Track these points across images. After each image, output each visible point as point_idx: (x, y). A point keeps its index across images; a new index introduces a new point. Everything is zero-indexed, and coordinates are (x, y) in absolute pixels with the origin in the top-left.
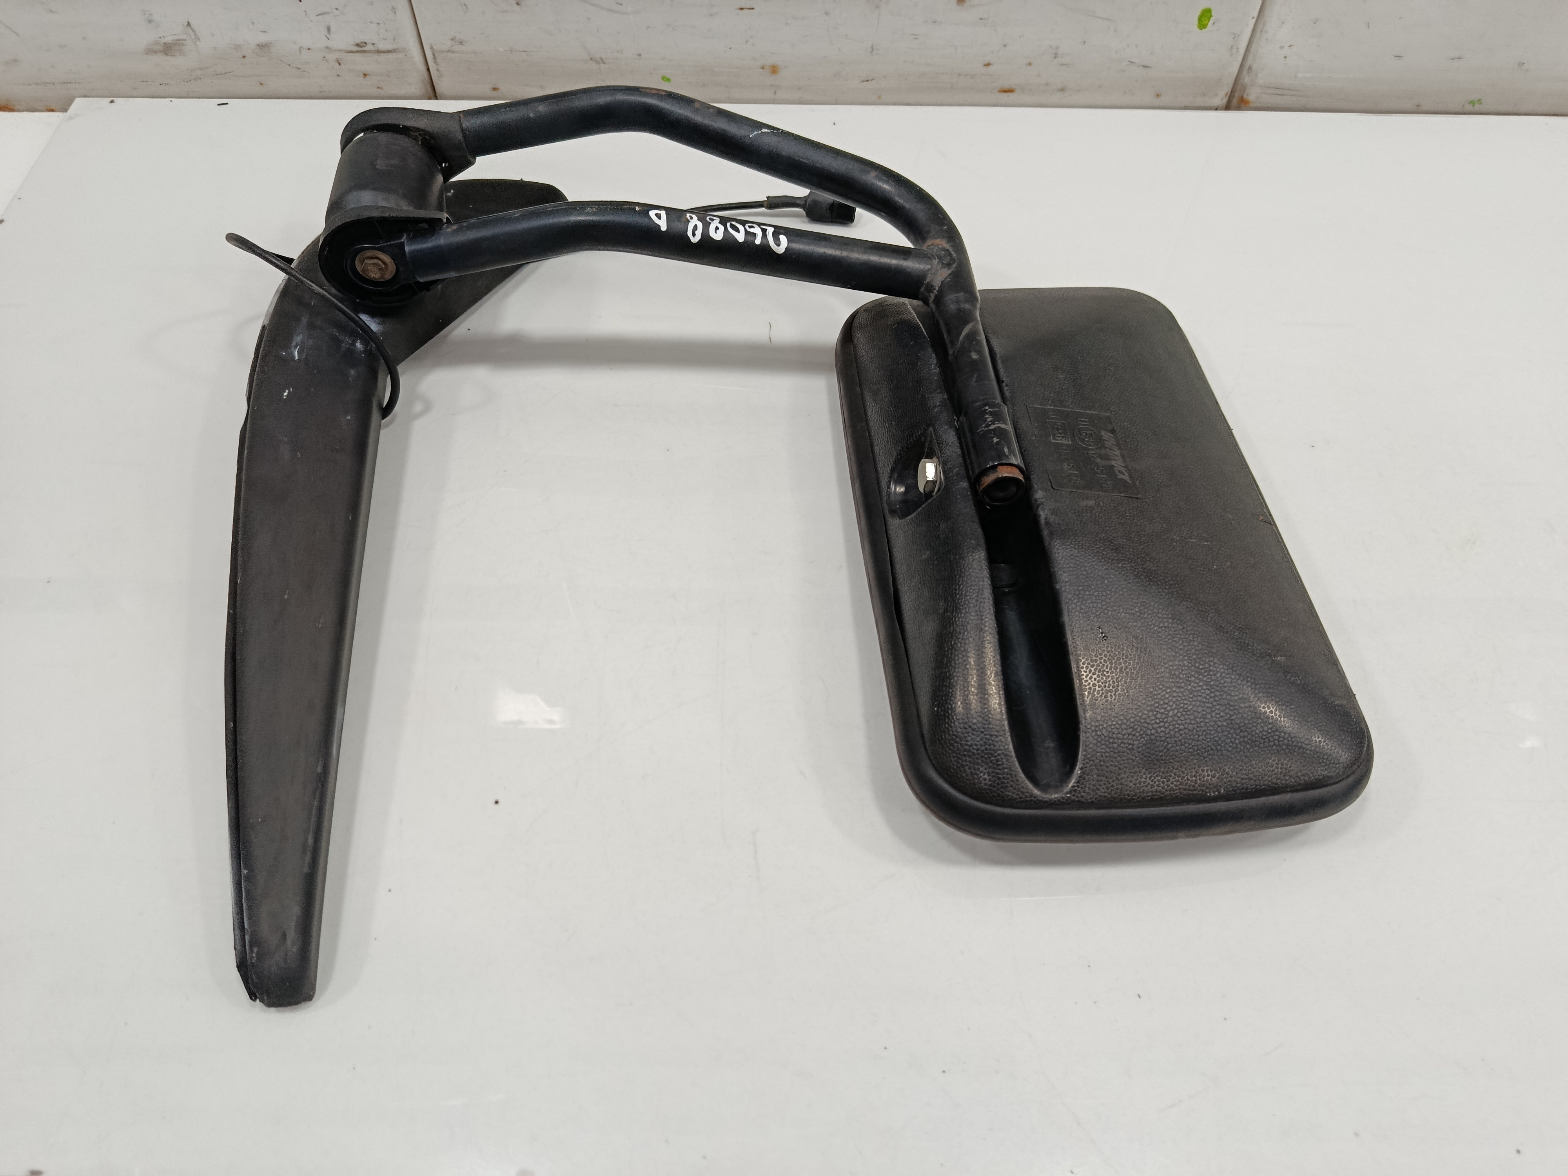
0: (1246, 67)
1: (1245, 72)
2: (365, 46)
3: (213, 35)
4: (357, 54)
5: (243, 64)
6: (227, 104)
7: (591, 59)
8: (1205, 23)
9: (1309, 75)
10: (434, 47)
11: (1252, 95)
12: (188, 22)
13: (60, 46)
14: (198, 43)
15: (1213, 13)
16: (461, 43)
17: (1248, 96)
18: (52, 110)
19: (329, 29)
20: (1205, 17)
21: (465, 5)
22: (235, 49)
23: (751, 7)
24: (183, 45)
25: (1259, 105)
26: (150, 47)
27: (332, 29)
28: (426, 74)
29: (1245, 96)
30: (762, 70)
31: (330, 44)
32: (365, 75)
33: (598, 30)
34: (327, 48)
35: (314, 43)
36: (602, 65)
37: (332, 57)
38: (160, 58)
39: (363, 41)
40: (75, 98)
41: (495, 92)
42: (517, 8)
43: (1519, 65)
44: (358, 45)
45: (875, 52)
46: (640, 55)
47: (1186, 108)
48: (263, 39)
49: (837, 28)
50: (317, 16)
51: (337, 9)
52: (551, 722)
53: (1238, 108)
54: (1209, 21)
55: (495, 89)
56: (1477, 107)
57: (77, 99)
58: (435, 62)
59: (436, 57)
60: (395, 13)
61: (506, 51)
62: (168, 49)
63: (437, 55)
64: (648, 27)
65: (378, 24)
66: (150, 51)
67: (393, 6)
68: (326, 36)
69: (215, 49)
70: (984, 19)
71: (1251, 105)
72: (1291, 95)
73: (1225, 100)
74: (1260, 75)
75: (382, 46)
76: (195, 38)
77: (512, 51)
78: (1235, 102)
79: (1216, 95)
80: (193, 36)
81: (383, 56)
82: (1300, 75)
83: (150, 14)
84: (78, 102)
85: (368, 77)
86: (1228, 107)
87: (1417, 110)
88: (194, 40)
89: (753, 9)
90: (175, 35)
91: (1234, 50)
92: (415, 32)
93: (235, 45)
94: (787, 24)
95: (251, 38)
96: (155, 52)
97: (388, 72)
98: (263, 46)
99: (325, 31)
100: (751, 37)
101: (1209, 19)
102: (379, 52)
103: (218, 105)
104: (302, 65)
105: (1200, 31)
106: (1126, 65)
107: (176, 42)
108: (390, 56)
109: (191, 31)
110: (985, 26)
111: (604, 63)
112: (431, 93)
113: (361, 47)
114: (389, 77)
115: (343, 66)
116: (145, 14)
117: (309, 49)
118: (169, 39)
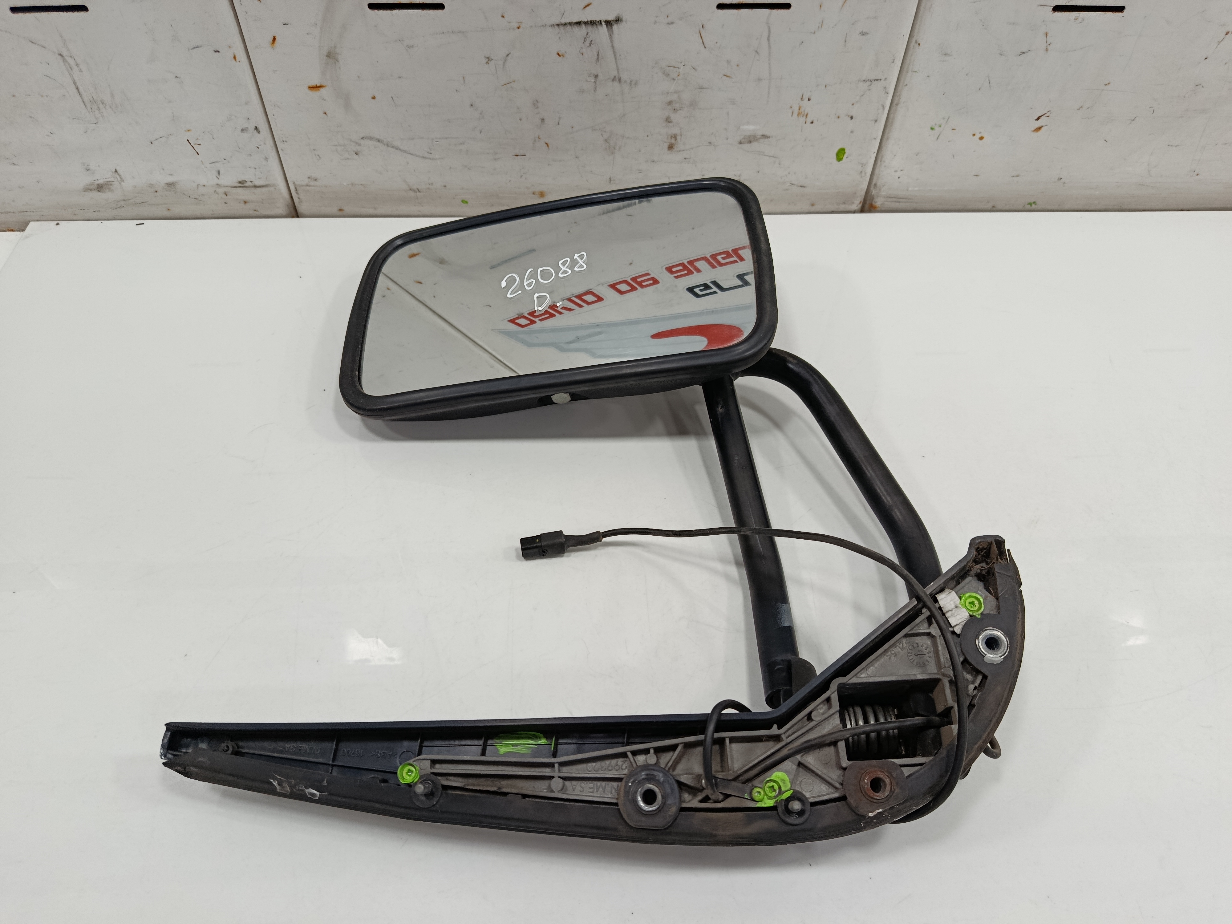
0: (873, 183)
1: (872, 188)
2: (245, 183)
3: (134, 178)
4: (240, 189)
5: (155, 197)
6: (143, 224)
7: (411, 189)
8: (841, 157)
9: (916, 189)
10: (296, 183)
11: (878, 202)
12: (116, 170)
13: (20, 187)
14: (123, 183)
15: (846, 151)
16: (316, 180)
17: (875, 203)
18: (12, 230)
19: (219, 172)
20: (840, 154)
21: (318, 155)
22: (150, 187)
23: (524, 154)
24: (111, 185)
25: (883, 209)
26: (87, 187)
27: (221, 172)
28: (289, 200)
29: (874, 203)
30: (534, 195)
31: (221, 182)
32: (245, 202)
33: (414, 170)
34: (217, 184)
35: (208, 182)
36: (418, 193)
37: (221, 190)
38: (95, 194)
39: (244, 180)
40: (30, 222)
41: (341, 212)
42: (356, 157)
43: (1058, 180)
44: (240, 182)
45: (612, 182)
46: (445, 186)
47: (832, 212)
48: (170, 179)
49: (585, 167)
50: (210, 164)
51: (225, 159)
52: (391, 659)
53: (870, 211)
54: (843, 156)
55: (341, 210)
56: (1034, 207)
57: (31, 222)
58: (297, 193)
59: (297, 190)
60: (267, 161)
61: (349, 185)
62: (100, 188)
63: (298, 188)
64: (451, 168)
65: (255, 168)
66: (87, 189)
67: (266, 157)
68: (217, 177)
69: (135, 187)
70: (687, 159)
71: (878, 209)
72: (906, 202)
73: (860, 206)
74: (882, 190)
75: (258, 183)
76: (121, 180)
77: (352, 185)
78: (867, 207)
79: (853, 203)
80: (119, 179)
81: (259, 190)
82: (910, 189)
83: (88, 165)
84: (32, 224)
85: (247, 204)
86: (862, 211)
87: (993, 210)
88: (120, 181)
89: (525, 155)
90: (106, 178)
91: (863, 174)
92: (281, 173)
93: (150, 184)
94: (549, 165)
95: (161, 179)
96: (91, 190)
97: (262, 200)
98: (170, 184)
99: (216, 174)
100: (524, 174)
101: (844, 154)
102: (256, 187)
103: (137, 225)
104: (199, 196)
105: (838, 163)
106: (789, 186)
107: (106, 183)
108: (264, 189)
109: (117, 176)
110: (688, 164)
111: (420, 192)
112: (294, 214)
113: (242, 184)
114: (262, 203)
115: (229, 197)
116: (84, 165)
117: (204, 186)
118: (101, 181)
